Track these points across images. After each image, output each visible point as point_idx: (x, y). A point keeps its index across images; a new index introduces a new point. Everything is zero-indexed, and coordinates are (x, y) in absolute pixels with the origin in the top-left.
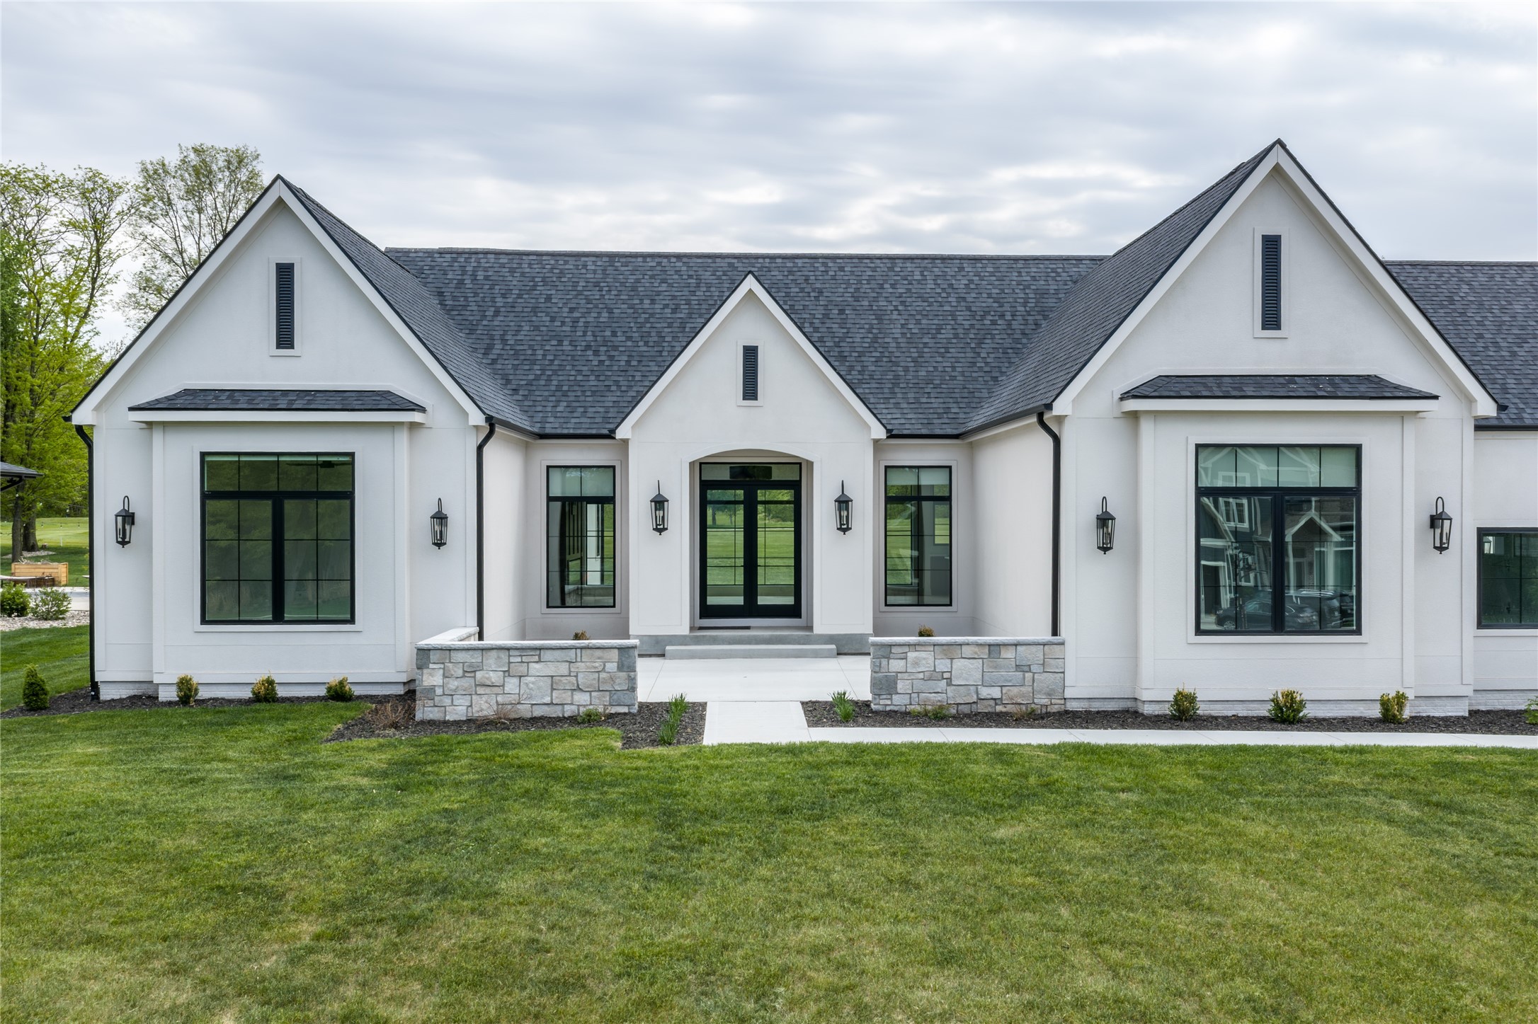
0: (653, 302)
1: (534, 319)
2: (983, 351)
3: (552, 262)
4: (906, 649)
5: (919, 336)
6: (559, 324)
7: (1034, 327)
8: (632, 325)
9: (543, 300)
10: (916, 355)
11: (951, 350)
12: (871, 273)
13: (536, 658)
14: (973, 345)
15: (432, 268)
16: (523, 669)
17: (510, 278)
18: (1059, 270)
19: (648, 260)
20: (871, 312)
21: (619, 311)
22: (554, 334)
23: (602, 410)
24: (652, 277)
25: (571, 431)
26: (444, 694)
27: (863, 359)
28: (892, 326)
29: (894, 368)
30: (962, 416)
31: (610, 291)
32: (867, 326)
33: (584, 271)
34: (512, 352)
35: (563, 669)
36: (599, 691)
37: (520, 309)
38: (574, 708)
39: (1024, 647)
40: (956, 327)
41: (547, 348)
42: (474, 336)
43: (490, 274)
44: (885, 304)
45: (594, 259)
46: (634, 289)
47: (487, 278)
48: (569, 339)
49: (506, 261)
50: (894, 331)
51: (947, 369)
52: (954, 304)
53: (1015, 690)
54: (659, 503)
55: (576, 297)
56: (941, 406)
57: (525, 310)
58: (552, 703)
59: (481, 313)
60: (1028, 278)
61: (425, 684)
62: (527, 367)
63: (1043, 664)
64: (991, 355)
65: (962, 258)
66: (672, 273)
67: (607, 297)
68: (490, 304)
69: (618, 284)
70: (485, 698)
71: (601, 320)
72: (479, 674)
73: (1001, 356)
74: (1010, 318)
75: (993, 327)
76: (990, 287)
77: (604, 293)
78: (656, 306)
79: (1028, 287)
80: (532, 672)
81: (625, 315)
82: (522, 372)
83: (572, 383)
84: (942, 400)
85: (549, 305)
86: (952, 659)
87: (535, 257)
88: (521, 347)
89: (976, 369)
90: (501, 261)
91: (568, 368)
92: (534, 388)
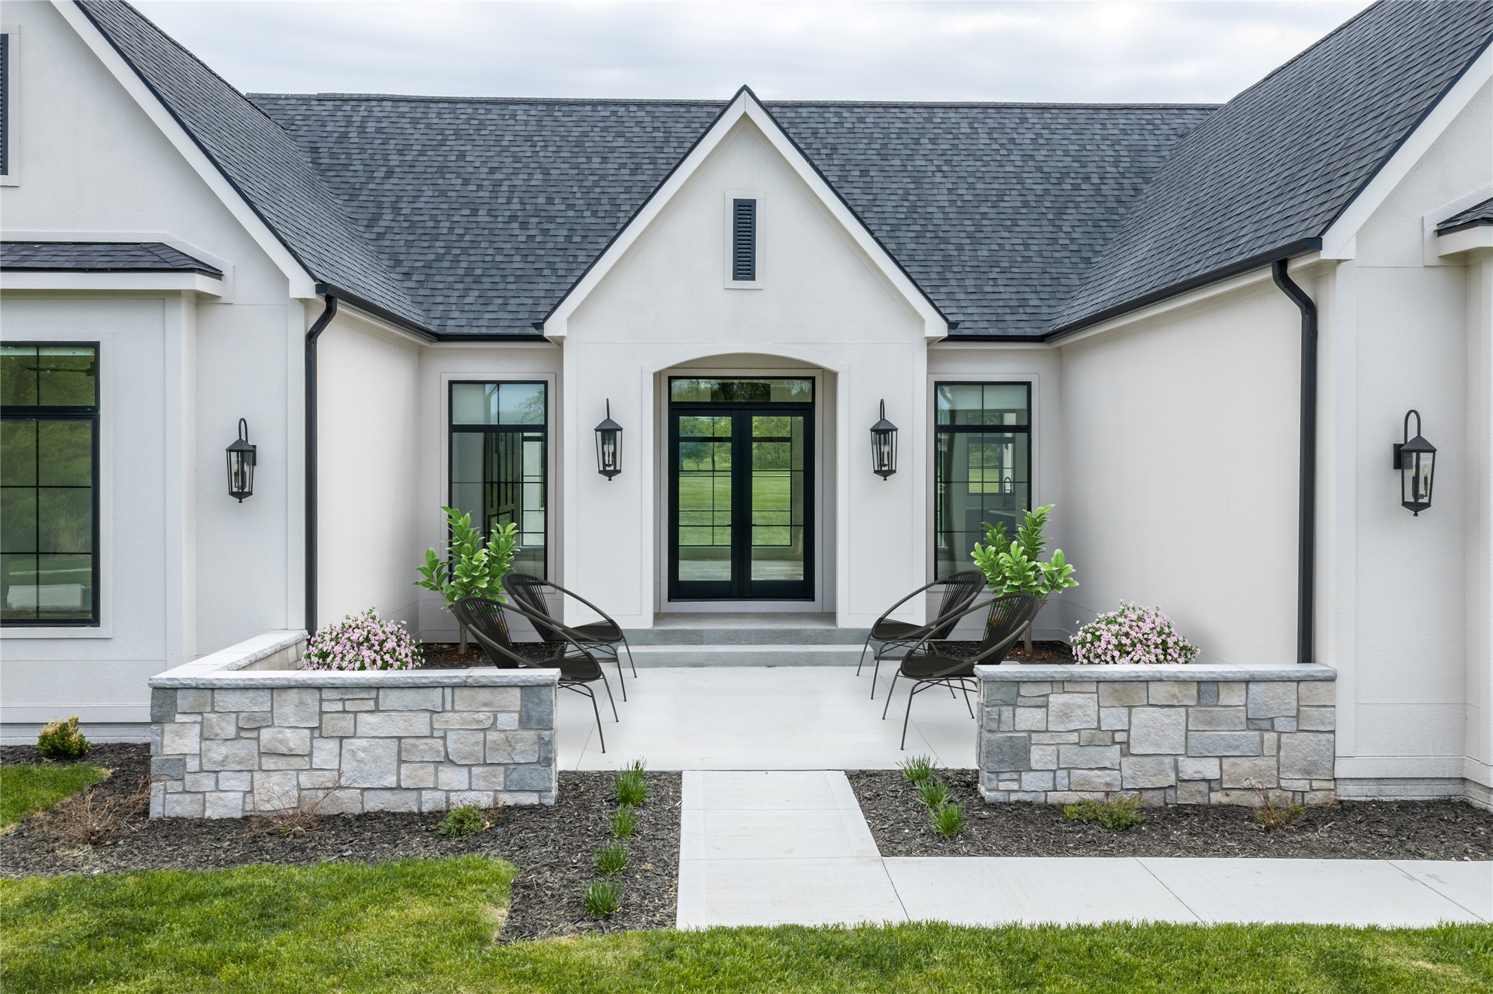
0: (604, 160)
1: (440, 181)
2: (1066, 223)
3: (470, 111)
4: (1046, 689)
5: (975, 204)
6: (474, 188)
7: (1132, 193)
8: (575, 189)
9: (453, 158)
10: (972, 229)
11: (1020, 223)
12: (902, 125)
13: (370, 705)
14: (1050, 216)
15: (306, 118)
16: (346, 724)
17: (412, 131)
18: (1157, 122)
19: (599, 108)
20: (905, 174)
21: (558, 172)
22: (466, 200)
23: (529, 301)
24: (604, 129)
25: (484, 331)
26: (202, 771)
27: (897, 234)
28: (936, 191)
29: (942, 247)
30: (1045, 310)
31: (546, 146)
32: (900, 192)
33: (512, 122)
34: (407, 224)
35: (420, 724)
36: (485, 764)
37: (422, 169)
38: (439, 796)
39: (1262, 686)
40: (1025, 192)
41: (456, 219)
42: (355, 204)
43: (383, 125)
44: (924, 163)
45: (526, 107)
46: (579, 144)
47: (379, 130)
48: (487, 207)
49: (407, 110)
50: (938, 198)
51: (1017, 247)
52: (1020, 164)
53: (1246, 764)
54: (609, 432)
55: (499, 154)
56: (1014, 296)
57: (429, 170)
58: (399, 788)
59: (367, 174)
60: (1117, 132)
61: (168, 750)
62: (426, 244)
63: (1297, 717)
64: (1077, 229)
65: (1022, 107)
66: (632, 124)
67: (541, 154)
68: (381, 162)
69: (557, 139)
70: (276, 777)
71: (533, 183)
72: (266, 734)
73: (1091, 229)
74: (1098, 181)
75: (1076, 193)
76: (1066, 142)
77: (538, 149)
78: (609, 166)
79: (1118, 142)
80: (361, 730)
81: (566, 177)
82: (418, 250)
83: (488, 265)
84: (1014, 289)
85: (462, 164)
86: (1130, 707)
87: (446, 105)
88: (420, 218)
89: (1058, 247)
90: (401, 110)
91: (483, 245)
92: (434, 271)
